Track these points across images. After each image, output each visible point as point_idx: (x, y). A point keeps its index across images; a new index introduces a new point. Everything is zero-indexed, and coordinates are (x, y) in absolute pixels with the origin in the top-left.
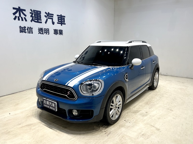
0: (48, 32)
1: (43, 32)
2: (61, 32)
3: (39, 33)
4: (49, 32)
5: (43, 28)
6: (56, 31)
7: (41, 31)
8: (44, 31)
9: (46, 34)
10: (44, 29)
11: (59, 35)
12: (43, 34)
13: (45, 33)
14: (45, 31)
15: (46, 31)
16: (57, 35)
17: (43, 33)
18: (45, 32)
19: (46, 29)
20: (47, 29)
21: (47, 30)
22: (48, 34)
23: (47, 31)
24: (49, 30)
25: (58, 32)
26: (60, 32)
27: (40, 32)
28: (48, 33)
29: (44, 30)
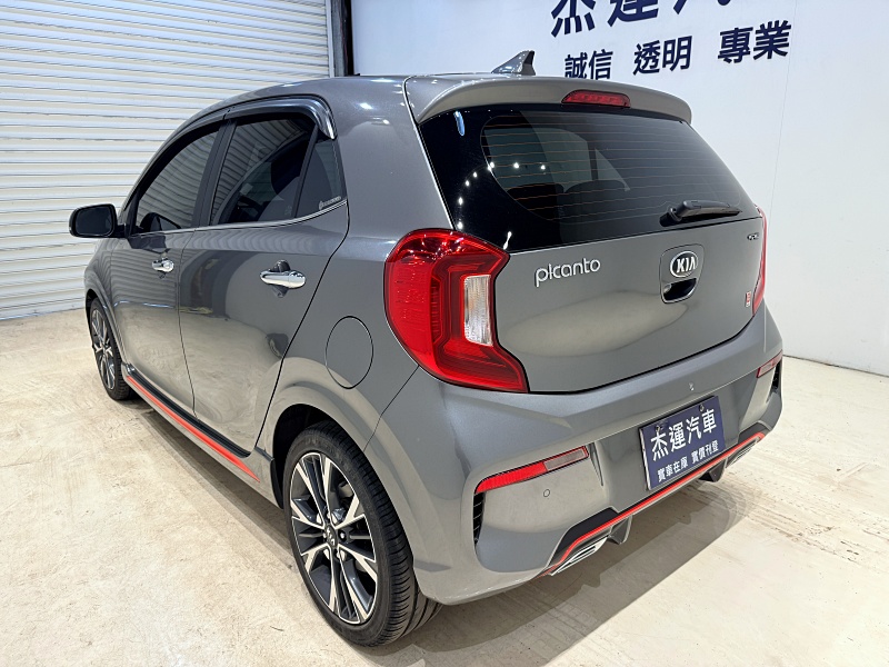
0: (684, 56)
1: (656, 61)
2: (779, 34)
3: (635, 73)
4: (688, 56)
5: (658, 42)
6: (735, 41)
7: (647, 55)
8: (661, 58)
9: (672, 69)
10: (666, 43)
11: (756, 58)
12: (654, 70)
13: (671, 62)
14: (666, 52)
15: (672, 52)
16: (736, 61)
17: (656, 66)
18: (669, 57)
19: (673, 42)
20: (680, 40)
21: (680, 48)
22: (683, 67)
23: (679, 52)
24: (688, 47)
25: (752, 43)
26: (766, 36)
27: (643, 62)
28: (683, 62)
29: (661, 51)
